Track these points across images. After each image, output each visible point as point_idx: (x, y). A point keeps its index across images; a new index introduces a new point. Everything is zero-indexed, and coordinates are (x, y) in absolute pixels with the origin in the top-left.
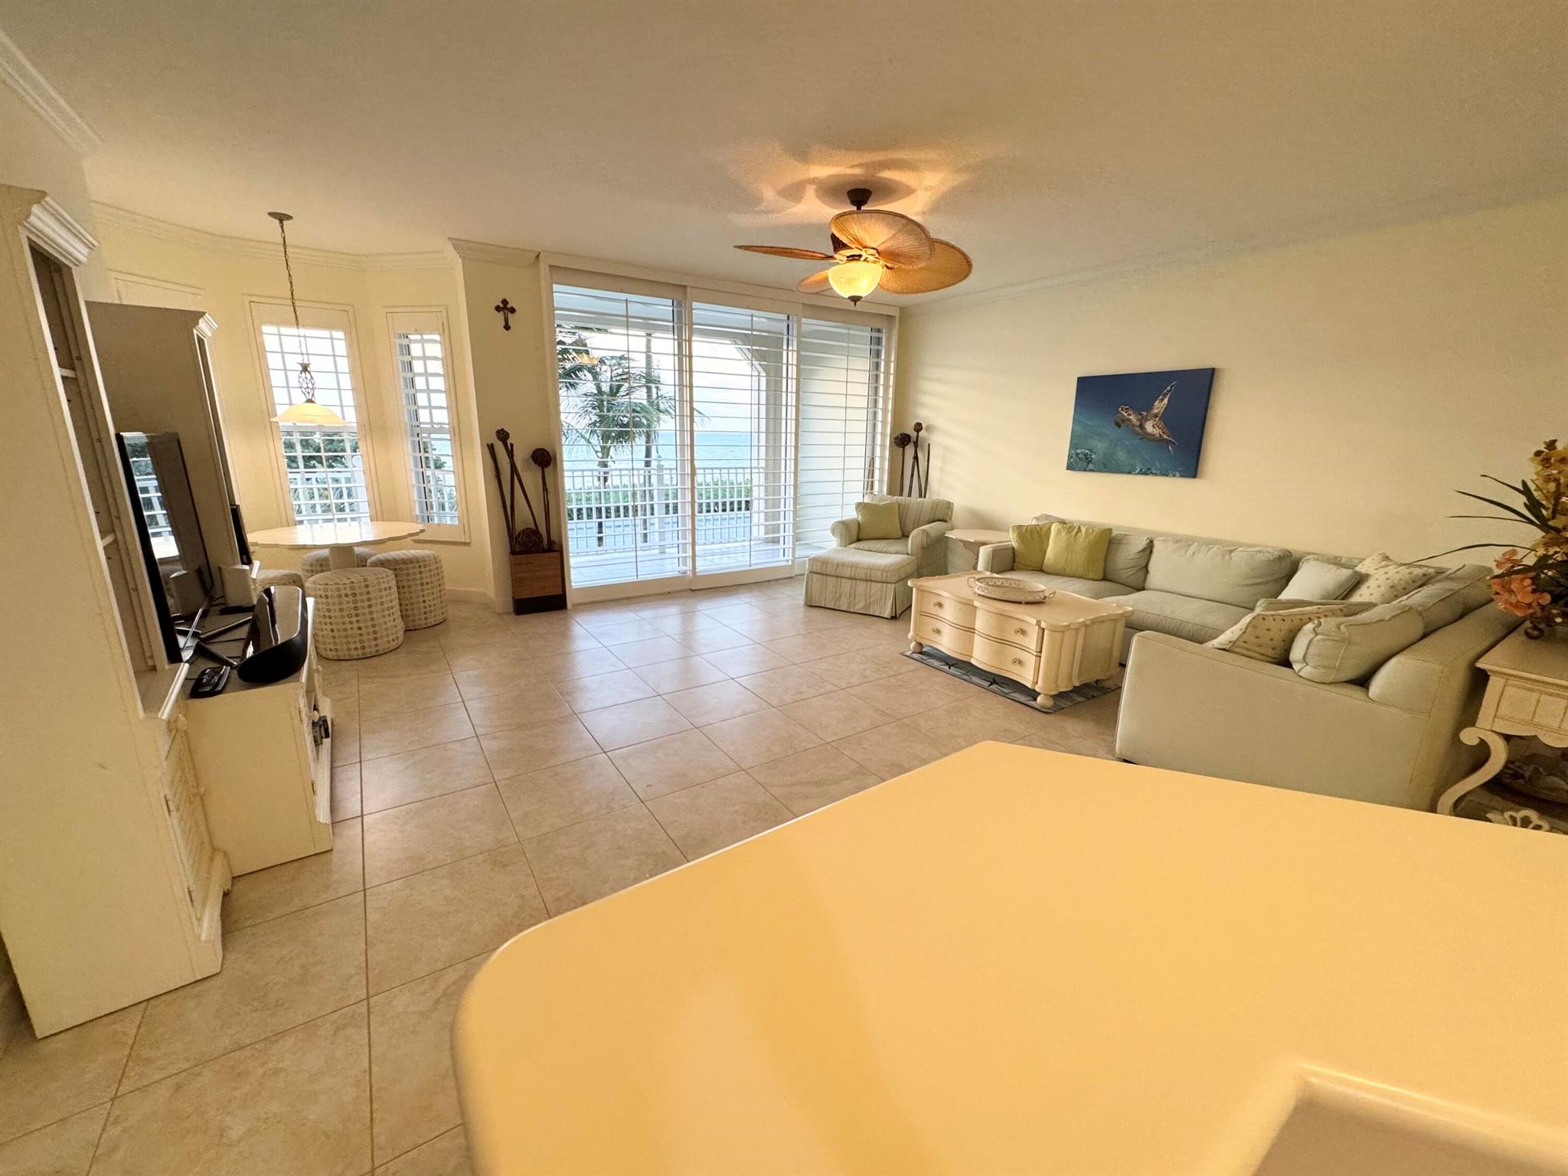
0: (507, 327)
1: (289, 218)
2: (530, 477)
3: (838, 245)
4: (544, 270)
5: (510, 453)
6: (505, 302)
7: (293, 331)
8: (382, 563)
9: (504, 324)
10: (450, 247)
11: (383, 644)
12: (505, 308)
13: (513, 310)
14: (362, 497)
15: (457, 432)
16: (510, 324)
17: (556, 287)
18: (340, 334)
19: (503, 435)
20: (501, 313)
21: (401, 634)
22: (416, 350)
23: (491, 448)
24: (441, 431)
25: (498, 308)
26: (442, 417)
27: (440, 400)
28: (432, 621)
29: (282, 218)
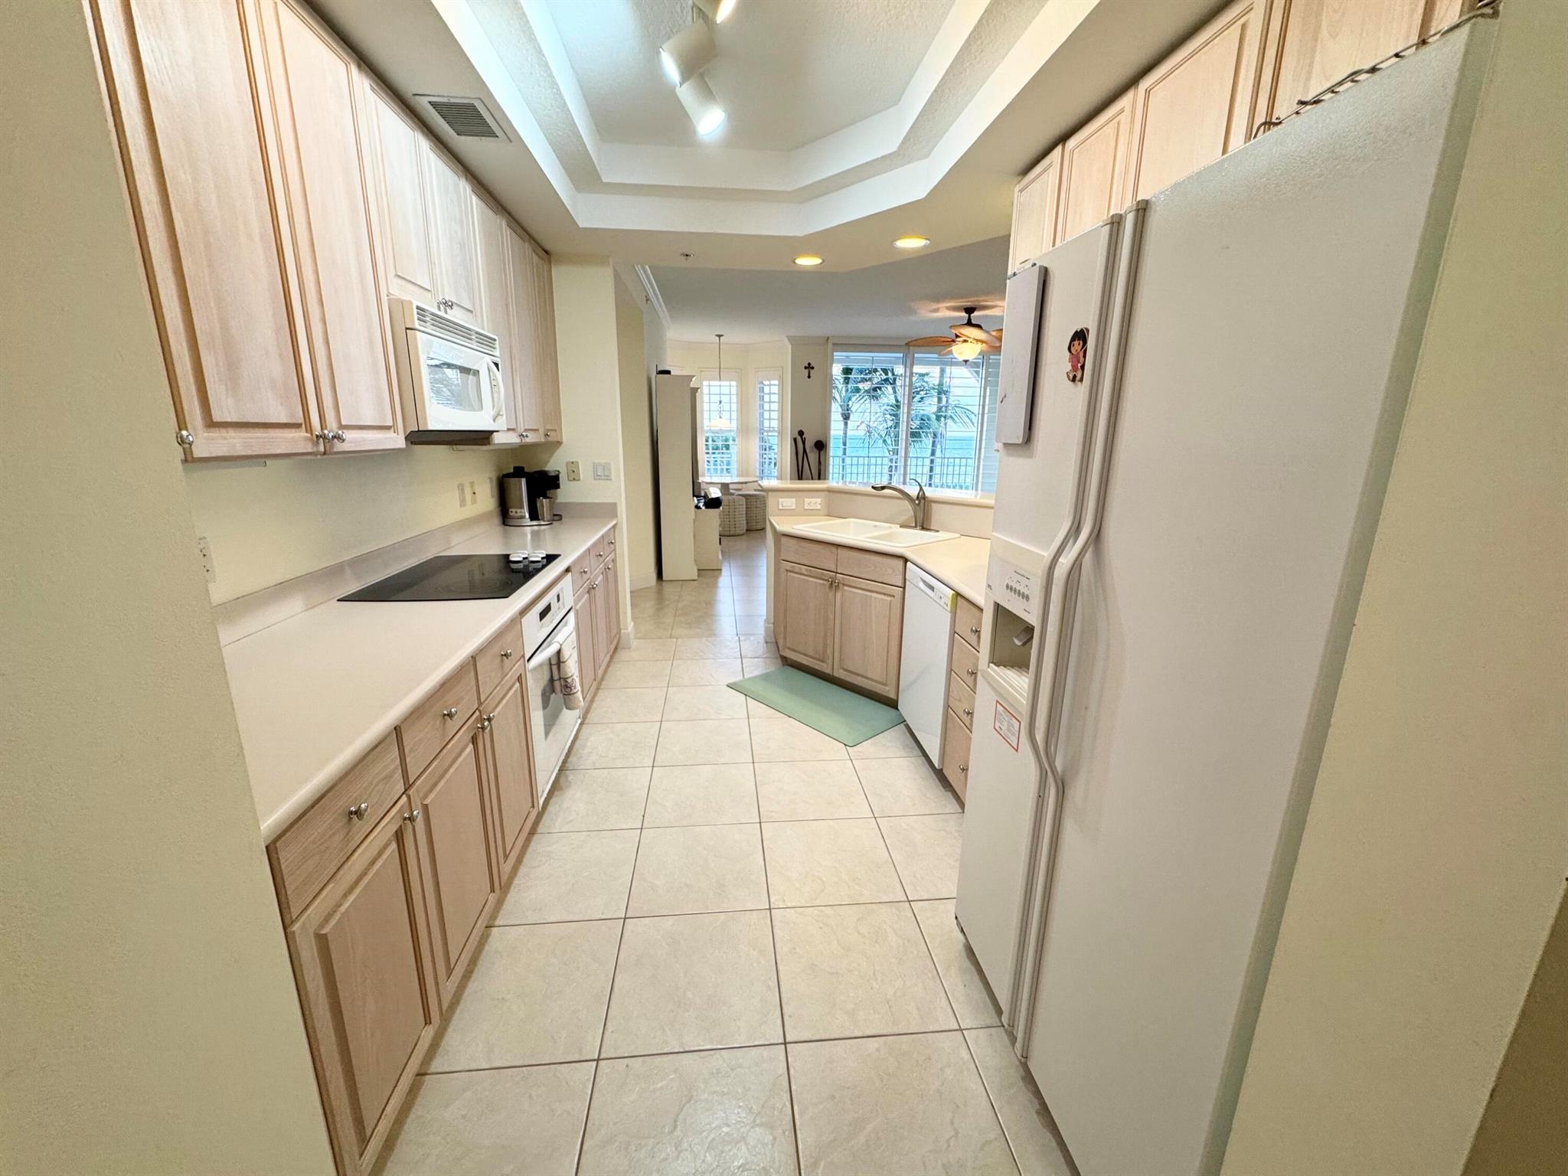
0: (809, 377)
1: (722, 335)
2: (813, 456)
3: (957, 336)
4: (830, 345)
5: (804, 443)
6: (809, 364)
7: (717, 383)
8: (740, 495)
9: (807, 375)
10: (786, 339)
11: (738, 532)
12: (809, 367)
13: (813, 368)
14: (734, 467)
15: (781, 432)
16: (811, 375)
17: (835, 354)
18: (734, 383)
19: (801, 433)
20: (807, 370)
21: (745, 528)
22: (766, 389)
23: (795, 440)
24: (774, 431)
25: (806, 368)
26: (775, 424)
27: (775, 415)
28: (759, 527)
29: (719, 336)
